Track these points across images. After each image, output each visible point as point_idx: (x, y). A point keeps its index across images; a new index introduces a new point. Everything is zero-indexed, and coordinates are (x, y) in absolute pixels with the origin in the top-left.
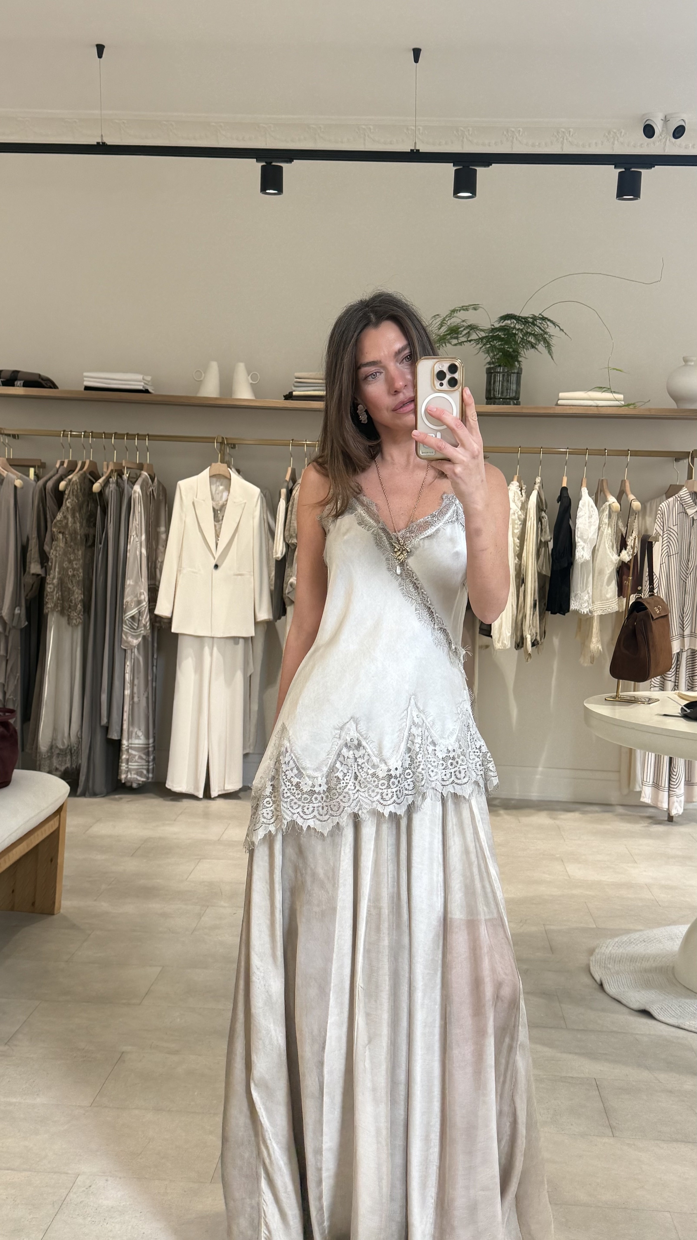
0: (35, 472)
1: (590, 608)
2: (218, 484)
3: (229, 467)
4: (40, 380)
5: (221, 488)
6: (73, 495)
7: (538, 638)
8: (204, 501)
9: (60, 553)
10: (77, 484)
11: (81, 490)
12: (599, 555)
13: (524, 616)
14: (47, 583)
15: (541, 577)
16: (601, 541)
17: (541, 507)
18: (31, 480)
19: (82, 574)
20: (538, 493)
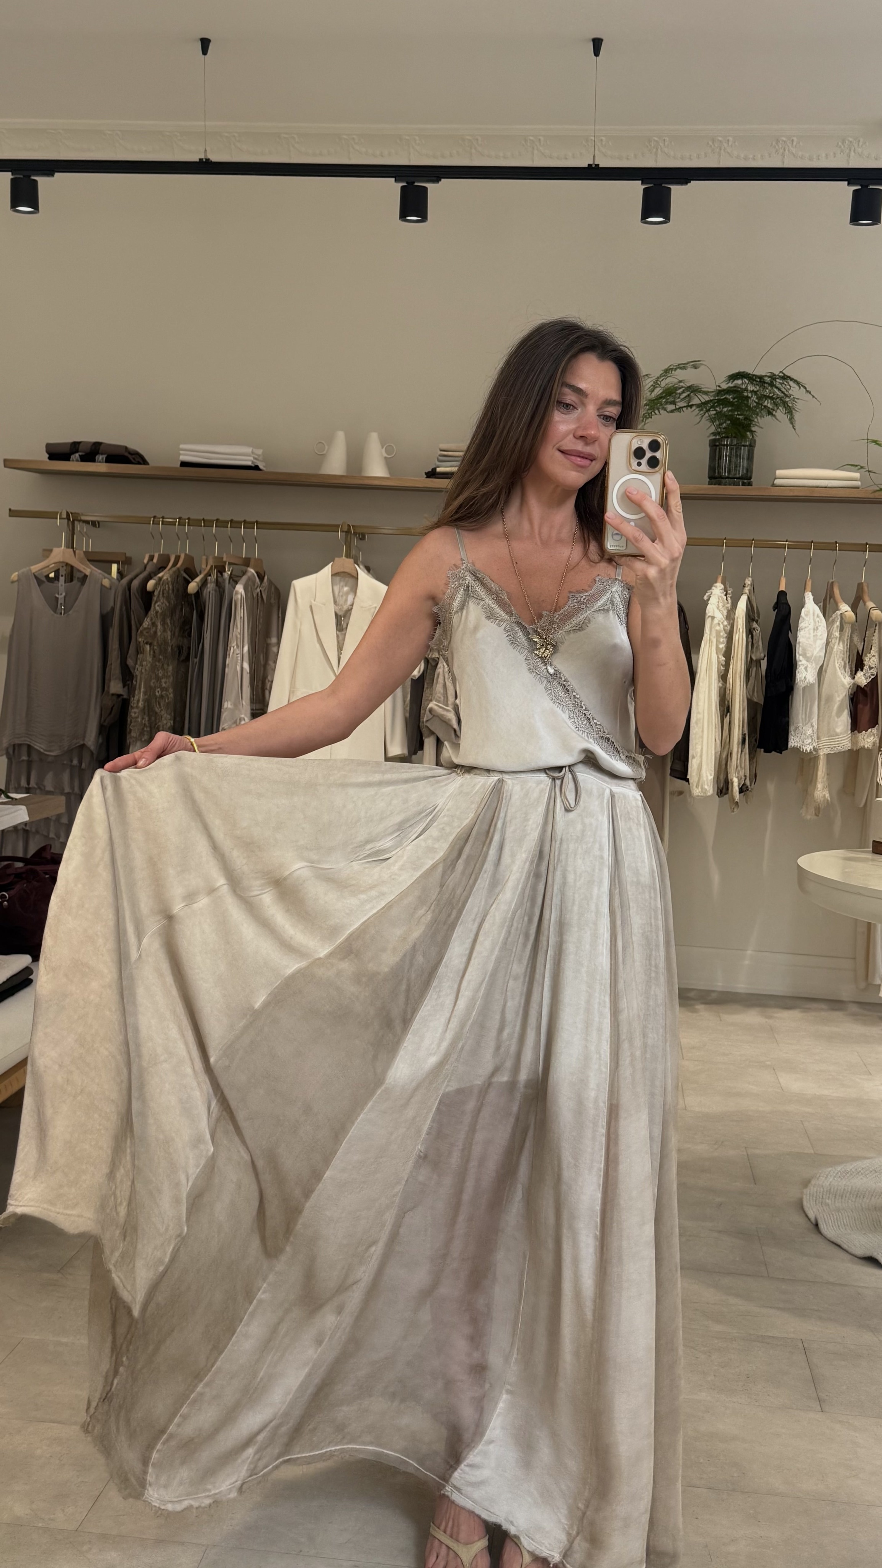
0: (118, 569)
1: (814, 744)
2: (342, 584)
3: (356, 562)
4: (127, 454)
5: (346, 589)
6: (163, 596)
7: (748, 783)
8: (324, 604)
9: (147, 668)
10: (168, 584)
11: (173, 590)
12: (828, 677)
13: (730, 754)
14: (132, 706)
15: (751, 705)
16: (829, 660)
17: (751, 617)
18: (113, 578)
19: (172, 695)
20: (748, 597)
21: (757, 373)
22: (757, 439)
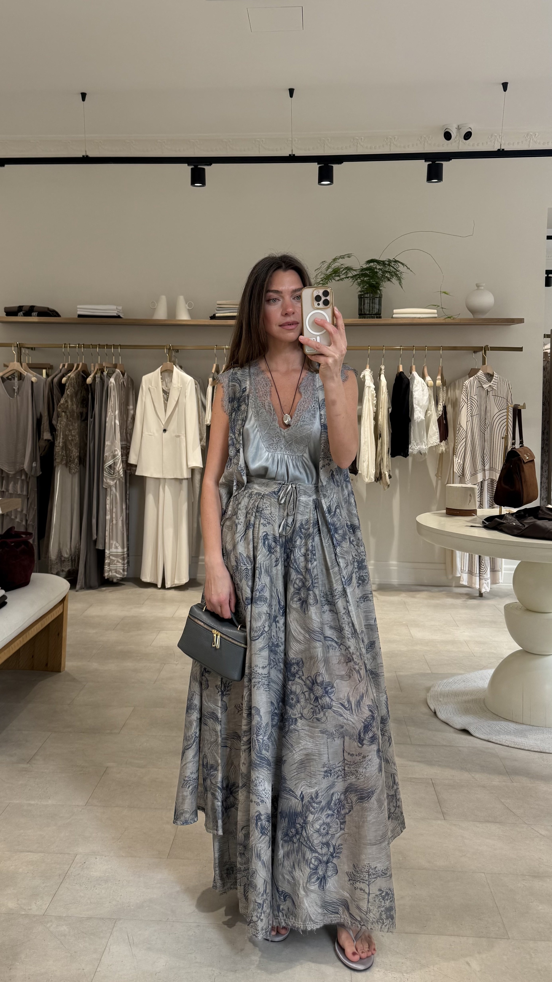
2: (165, 376)
3: (173, 363)
4: (49, 311)
5: (167, 378)
6: (71, 386)
8: (157, 387)
9: (64, 425)
10: (73, 379)
11: (76, 383)
13: (382, 459)
14: (55, 446)
18: (43, 377)
19: (78, 439)
21: (382, 259)
22: (383, 293)
